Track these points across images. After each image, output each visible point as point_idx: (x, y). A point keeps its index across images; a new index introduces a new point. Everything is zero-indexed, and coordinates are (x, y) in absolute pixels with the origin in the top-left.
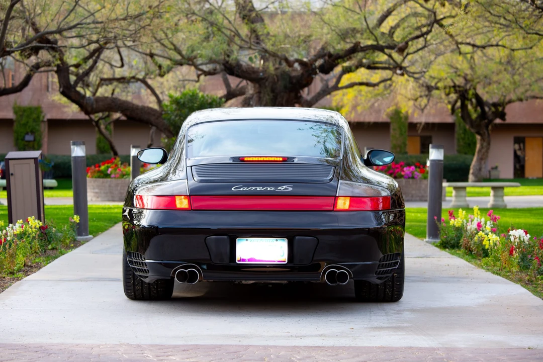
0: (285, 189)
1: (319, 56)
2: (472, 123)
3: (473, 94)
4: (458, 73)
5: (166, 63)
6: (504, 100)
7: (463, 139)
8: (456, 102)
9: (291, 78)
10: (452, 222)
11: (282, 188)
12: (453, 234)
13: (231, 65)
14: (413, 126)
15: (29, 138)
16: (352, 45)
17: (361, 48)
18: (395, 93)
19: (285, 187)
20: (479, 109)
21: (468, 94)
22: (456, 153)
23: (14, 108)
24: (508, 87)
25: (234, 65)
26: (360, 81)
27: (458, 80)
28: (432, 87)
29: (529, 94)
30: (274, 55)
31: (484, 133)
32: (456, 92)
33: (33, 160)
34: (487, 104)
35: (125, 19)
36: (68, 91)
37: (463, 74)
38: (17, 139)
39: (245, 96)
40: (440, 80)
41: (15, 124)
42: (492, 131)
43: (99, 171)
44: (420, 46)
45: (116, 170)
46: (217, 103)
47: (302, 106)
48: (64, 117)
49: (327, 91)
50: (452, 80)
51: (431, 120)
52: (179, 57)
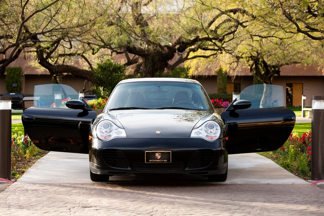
1: (176, 44)
2: (261, 76)
3: (262, 61)
4: (253, 50)
5: (96, 47)
6: (278, 64)
8: (253, 65)
9: (162, 54)
13: (131, 48)
14: (229, 78)
15: (15, 85)
16: (195, 38)
17: (200, 39)
18: (219, 60)
20: (265, 69)
21: (259, 61)
23: (6, 69)
24: (280, 57)
25: (132, 48)
26: (200, 55)
27: (253, 53)
28: (239, 57)
29: (292, 61)
30: (154, 44)
31: (268, 82)
32: (252, 60)
34: (269, 65)
36: (43, 62)
37: (256, 50)
38: (8, 86)
39: (137, 64)
40: (244, 53)
41: (7, 77)
42: (273, 81)
44: (231, 38)
46: (123, 68)
47: (168, 69)
48: (37, 74)
49: (182, 60)
50: (250, 53)
51: (239, 75)
52: (103, 44)
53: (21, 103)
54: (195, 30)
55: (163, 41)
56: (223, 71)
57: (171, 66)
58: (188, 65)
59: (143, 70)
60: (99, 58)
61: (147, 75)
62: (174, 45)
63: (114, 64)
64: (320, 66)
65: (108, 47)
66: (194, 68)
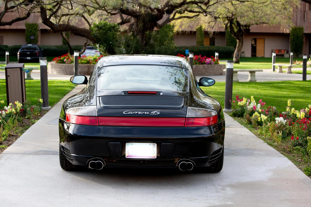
0: (156, 113)
1: (165, 7)
2: (235, 34)
3: (236, 21)
4: (229, 11)
5: (92, 9)
6: (249, 24)
7: (229, 39)
8: (227, 24)
9: (152, 15)
10: (239, 103)
11: (154, 112)
12: (239, 109)
14: (206, 33)
15: (32, 38)
16: (183, 1)
17: (187, 2)
18: (200, 20)
19: (155, 112)
20: (238, 27)
21: (234, 21)
22: (226, 45)
23: (26, 24)
24: (252, 18)
25: (125, 10)
26: (185, 16)
27: (228, 14)
28: (217, 17)
29: (261, 21)
30: (145, 6)
31: (240, 39)
32: (228, 20)
33: (19, 68)
34: (242, 25)
36: (46, 21)
37: (231, 12)
38: (27, 38)
39: (130, 23)
40: (220, 14)
41: (26, 31)
43: (60, 60)
44: (215, 2)
45: (68, 59)
46: (116, 26)
47: (157, 27)
49: (169, 20)
52: (98, 6)
53: (37, 52)
55: (153, 4)
56: (202, 29)
57: (159, 25)
58: (173, 23)
59: (135, 29)
60: (98, 17)
61: (139, 33)
62: (163, 8)
63: (109, 23)
64: (282, 25)
65: (103, 9)
66: (179, 26)
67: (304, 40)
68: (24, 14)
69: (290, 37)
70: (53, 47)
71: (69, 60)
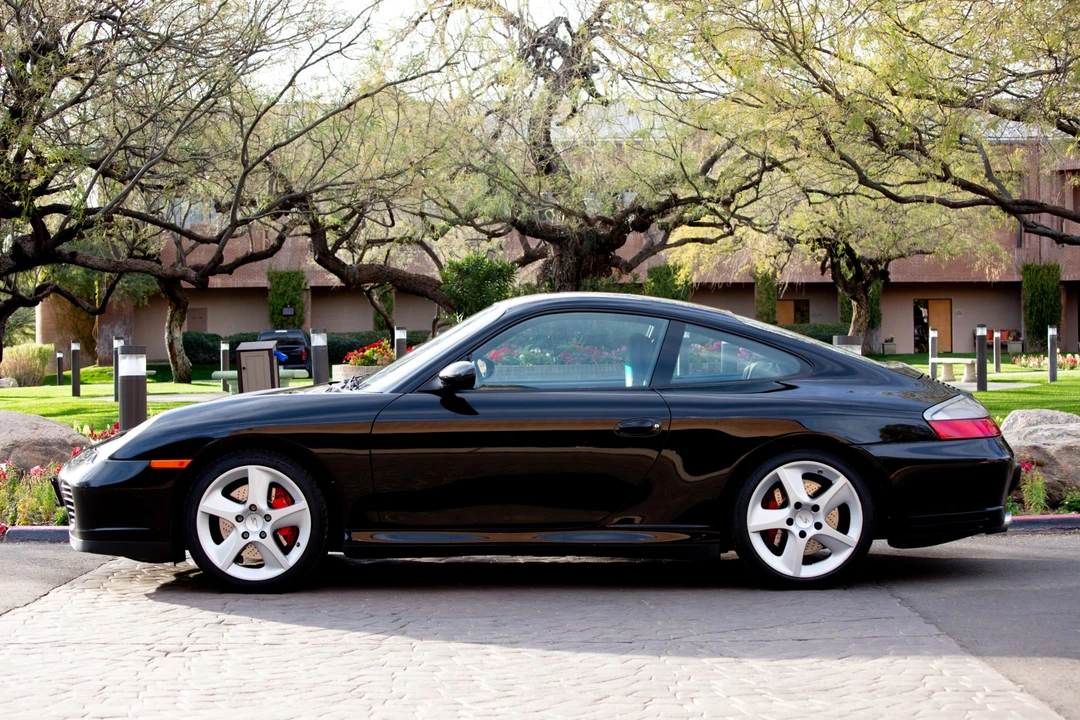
1: (628, 212)
2: (846, 285)
3: (844, 249)
4: (825, 222)
5: (440, 224)
6: (883, 257)
8: (825, 259)
9: (599, 237)
15: (288, 311)
16: (668, 197)
17: (680, 201)
20: (853, 267)
21: (837, 249)
22: (839, 321)
23: (269, 274)
25: (525, 224)
26: (694, 237)
28: (793, 240)
29: (914, 248)
30: (576, 215)
31: (862, 297)
32: (823, 246)
33: (267, 352)
34: (862, 259)
35: (381, 178)
36: (326, 259)
37: (831, 224)
38: (272, 314)
39: (544, 260)
40: (802, 232)
41: (270, 294)
43: (363, 357)
44: (750, 198)
45: (382, 355)
48: (331, 284)
49: (652, 250)
50: (819, 231)
51: (797, 280)
52: (456, 217)
53: (301, 352)
54: (669, 180)
56: (759, 273)
57: (626, 263)
59: (556, 274)
62: (620, 216)
63: (487, 260)
64: (977, 259)
65: (469, 223)
66: (689, 268)
67: (1063, 301)
68: (264, 244)
69: (1023, 293)
70: (347, 337)
71: (385, 357)
